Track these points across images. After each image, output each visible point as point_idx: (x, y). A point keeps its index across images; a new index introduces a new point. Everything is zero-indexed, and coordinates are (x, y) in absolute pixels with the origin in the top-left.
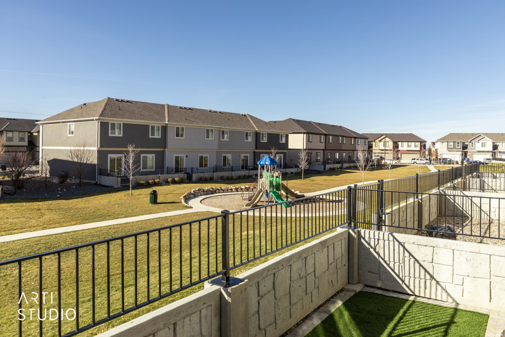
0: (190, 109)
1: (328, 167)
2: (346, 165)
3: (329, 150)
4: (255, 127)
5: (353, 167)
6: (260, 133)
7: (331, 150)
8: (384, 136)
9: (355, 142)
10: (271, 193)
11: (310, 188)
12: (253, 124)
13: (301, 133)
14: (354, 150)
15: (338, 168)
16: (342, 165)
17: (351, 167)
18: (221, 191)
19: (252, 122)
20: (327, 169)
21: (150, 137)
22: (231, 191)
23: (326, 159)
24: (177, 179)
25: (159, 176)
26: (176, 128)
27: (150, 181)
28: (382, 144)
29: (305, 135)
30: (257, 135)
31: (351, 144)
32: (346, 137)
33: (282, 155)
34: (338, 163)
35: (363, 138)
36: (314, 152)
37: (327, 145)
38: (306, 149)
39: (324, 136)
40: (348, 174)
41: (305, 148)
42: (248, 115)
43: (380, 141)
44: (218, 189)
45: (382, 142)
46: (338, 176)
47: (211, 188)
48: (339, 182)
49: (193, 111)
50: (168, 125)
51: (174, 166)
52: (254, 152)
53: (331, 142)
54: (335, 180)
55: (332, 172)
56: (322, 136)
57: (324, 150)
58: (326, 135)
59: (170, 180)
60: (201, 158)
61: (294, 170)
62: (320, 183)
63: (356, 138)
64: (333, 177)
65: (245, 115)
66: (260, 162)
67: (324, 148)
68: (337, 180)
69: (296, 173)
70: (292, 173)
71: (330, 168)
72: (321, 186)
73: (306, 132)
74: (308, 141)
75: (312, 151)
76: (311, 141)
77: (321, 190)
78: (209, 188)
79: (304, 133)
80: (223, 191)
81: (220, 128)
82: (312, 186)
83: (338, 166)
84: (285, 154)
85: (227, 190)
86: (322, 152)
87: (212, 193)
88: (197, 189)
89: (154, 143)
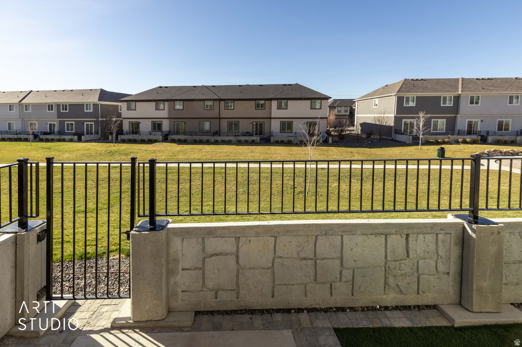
21: (442, 105)
24: (468, 140)
25: (449, 137)
27: (439, 140)
50: (462, 95)
59: (460, 140)
60: (501, 122)
88: (492, 150)
89: (446, 110)
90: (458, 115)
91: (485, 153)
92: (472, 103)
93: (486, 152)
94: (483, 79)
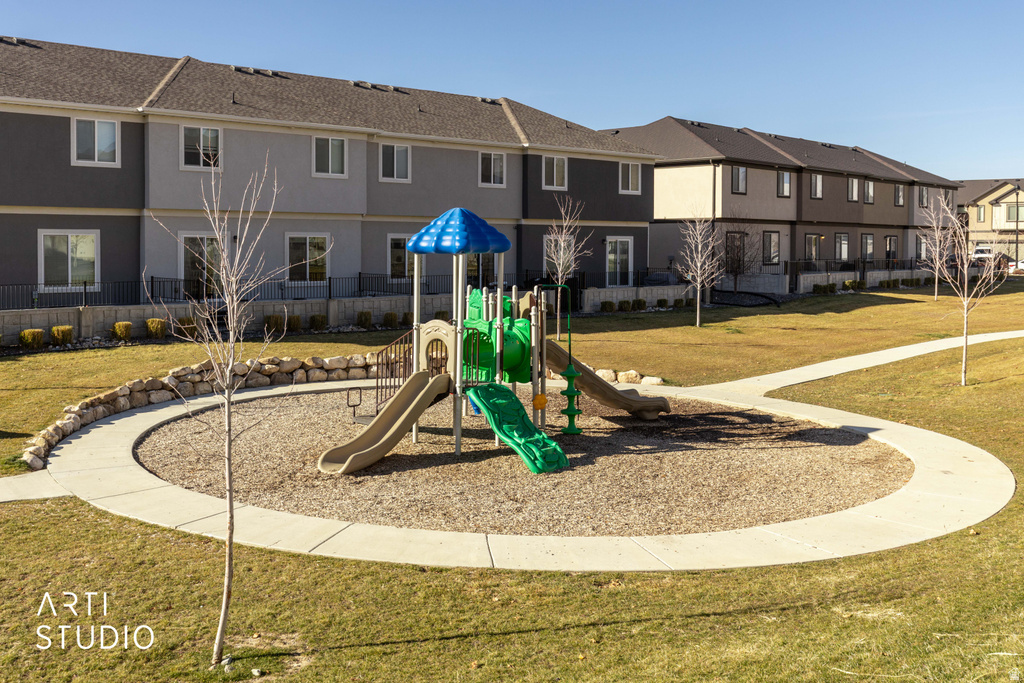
0: (275, 74)
1: (807, 281)
2: (875, 276)
3: (811, 223)
4: (522, 137)
5: (904, 282)
6: (539, 158)
7: (820, 223)
8: (1009, 187)
9: (909, 198)
10: (471, 393)
11: (719, 361)
12: (518, 129)
13: (706, 162)
14: (906, 227)
15: (845, 287)
16: (863, 277)
17: (896, 282)
18: (318, 374)
19: (514, 122)
20: (802, 289)
21: (75, 162)
22: (362, 372)
23: (799, 255)
24: (153, 323)
25: (79, 312)
26: (187, 130)
27: (27, 332)
28: (1000, 212)
29: (719, 169)
30: (529, 164)
31: (897, 205)
32: (875, 180)
33: (630, 240)
34: (846, 267)
35: (939, 186)
36: (755, 231)
37: (805, 207)
38: (722, 220)
39: (794, 175)
40: (887, 306)
41: (719, 215)
42: (507, 100)
43: (996, 202)
44: (303, 366)
45: (1004, 206)
46: (844, 316)
47: (271, 362)
48: (847, 338)
49: (290, 82)
50: (150, 120)
51: (181, 276)
52: (519, 228)
53: (819, 194)
54: (831, 330)
55: (823, 299)
56: (787, 175)
57: (792, 223)
58: (799, 170)
59: (120, 326)
60: (298, 246)
61: (671, 293)
62: (765, 341)
63: (912, 183)
64: (827, 320)
65: (493, 102)
66: (420, 239)
67: (792, 216)
68: (839, 331)
69: (678, 302)
70: (662, 303)
71: (815, 286)
72: (766, 354)
73: (722, 157)
74: (732, 189)
75: (746, 227)
76: (742, 189)
77: (764, 371)
78: (261, 360)
79: (716, 162)
80: (329, 373)
81: (371, 135)
82: (727, 355)
83: (848, 278)
84: (640, 236)
85: (347, 369)
86: (785, 230)
87: (273, 384)
88: (195, 367)
89: (93, 187)
90: (146, 213)
91: (164, 387)
92: (192, 158)
93: (165, 380)
94: (257, 72)
